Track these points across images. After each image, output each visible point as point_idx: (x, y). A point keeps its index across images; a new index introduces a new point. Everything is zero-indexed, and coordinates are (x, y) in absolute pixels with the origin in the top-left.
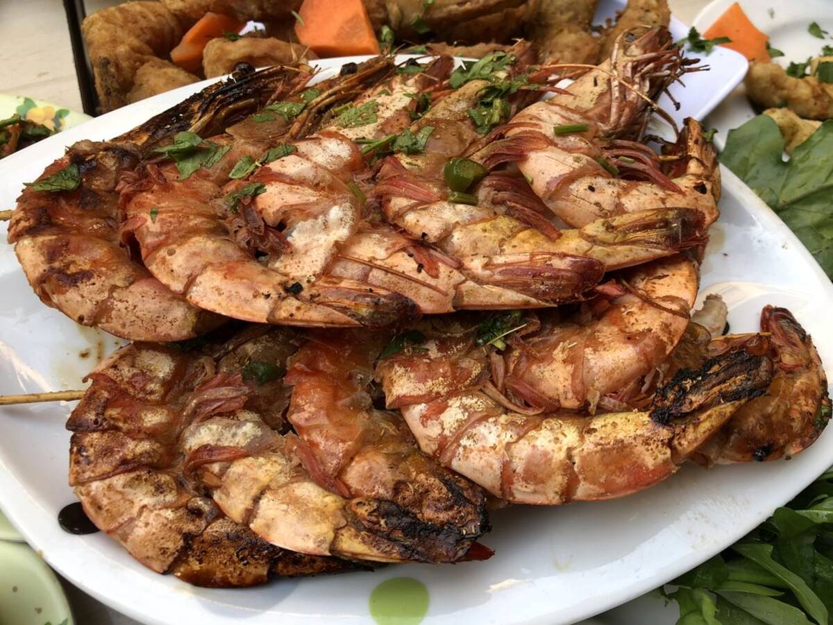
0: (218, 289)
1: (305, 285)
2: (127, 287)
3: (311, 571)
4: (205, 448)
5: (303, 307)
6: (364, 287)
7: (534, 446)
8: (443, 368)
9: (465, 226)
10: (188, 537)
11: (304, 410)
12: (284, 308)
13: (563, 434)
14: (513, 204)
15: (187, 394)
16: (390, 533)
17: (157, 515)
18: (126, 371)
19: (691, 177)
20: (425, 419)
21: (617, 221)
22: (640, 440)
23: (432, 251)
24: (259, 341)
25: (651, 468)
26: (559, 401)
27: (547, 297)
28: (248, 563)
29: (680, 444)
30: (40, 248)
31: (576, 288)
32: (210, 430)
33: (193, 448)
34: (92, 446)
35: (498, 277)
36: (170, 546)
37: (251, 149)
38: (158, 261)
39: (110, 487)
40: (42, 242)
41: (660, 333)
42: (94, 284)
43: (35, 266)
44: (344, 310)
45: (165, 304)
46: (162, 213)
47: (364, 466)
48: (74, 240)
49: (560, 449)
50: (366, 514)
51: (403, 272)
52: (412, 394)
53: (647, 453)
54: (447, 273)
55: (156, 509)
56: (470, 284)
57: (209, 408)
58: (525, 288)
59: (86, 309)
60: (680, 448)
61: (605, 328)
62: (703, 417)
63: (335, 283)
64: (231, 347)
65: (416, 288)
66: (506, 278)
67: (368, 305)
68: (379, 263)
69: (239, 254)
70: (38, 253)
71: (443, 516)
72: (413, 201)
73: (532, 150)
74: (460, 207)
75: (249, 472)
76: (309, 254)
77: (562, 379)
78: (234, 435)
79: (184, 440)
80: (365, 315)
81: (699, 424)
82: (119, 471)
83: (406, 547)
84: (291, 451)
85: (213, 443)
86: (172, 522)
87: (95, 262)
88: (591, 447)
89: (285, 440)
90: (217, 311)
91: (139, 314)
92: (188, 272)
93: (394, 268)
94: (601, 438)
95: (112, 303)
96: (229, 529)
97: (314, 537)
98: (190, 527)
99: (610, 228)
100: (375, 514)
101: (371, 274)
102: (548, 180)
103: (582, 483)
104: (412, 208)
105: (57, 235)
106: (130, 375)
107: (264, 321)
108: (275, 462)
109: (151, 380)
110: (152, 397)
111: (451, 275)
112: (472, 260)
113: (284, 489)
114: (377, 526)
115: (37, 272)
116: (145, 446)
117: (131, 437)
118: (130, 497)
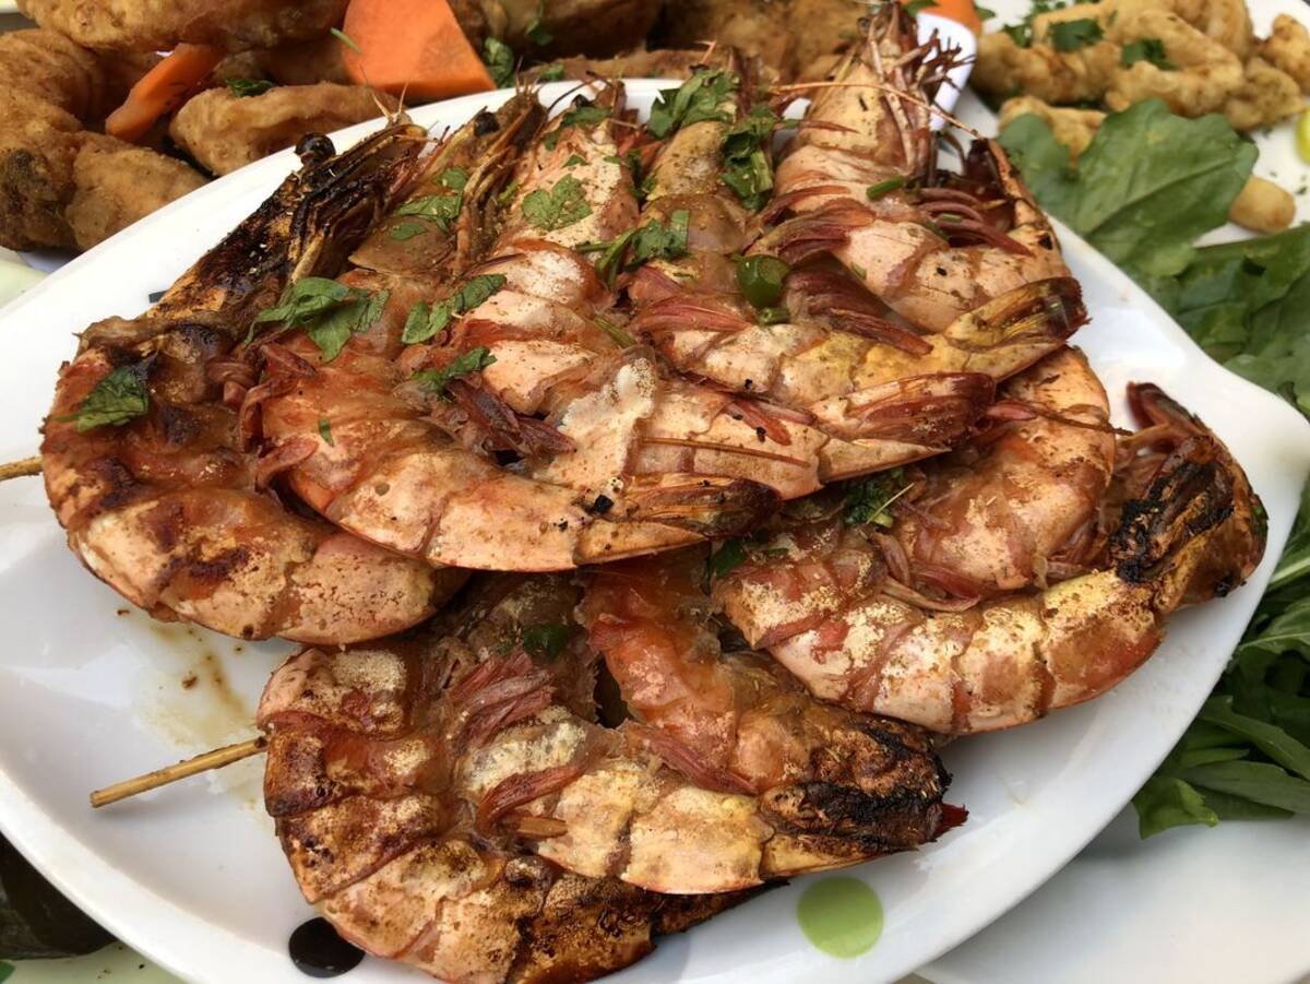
0: (481, 533)
1: (612, 496)
2: (310, 561)
3: (709, 912)
4: (513, 780)
5: (621, 530)
6: (695, 481)
7: (988, 654)
8: (817, 571)
9: (793, 358)
10: (524, 923)
11: (648, 684)
12: (594, 539)
13: (1018, 626)
14: (843, 312)
15: (434, 704)
16: (838, 824)
17: (466, 907)
18: (330, 695)
19: (1024, 227)
20: (819, 653)
21: (988, 311)
22: (1115, 610)
23: (763, 405)
24: (521, 593)
25: (1135, 642)
26: (995, 582)
27: (936, 441)
28: (620, 932)
29: (1162, 602)
30: (140, 529)
31: (967, 420)
32: (508, 751)
33: (488, 788)
34: (327, 832)
35: (868, 425)
36: (502, 944)
37: (415, 288)
38: (360, 507)
39: (381, 887)
40: (139, 517)
41: (1094, 461)
42: (256, 569)
43: (143, 561)
44: (678, 521)
45: (378, 573)
46: (337, 425)
47: (758, 742)
48: (191, 500)
49: (1023, 648)
50: (795, 810)
51: (741, 446)
52: (790, 619)
53: (1127, 624)
54: (800, 434)
55: (461, 898)
56: (835, 444)
57: (493, 720)
58: (905, 435)
59: (254, 614)
60: (1161, 607)
61: (1018, 467)
62: (1177, 559)
63: (654, 484)
64: (482, 614)
65: (764, 465)
66: (879, 424)
67: (711, 507)
68: (701, 438)
69: (487, 468)
70: (139, 538)
71: (887, 782)
72: (712, 334)
73: (852, 228)
74: (778, 329)
75: (595, 799)
76: (596, 446)
77: (995, 553)
78: (549, 749)
79: (467, 778)
80: (708, 522)
81: (1176, 570)
82: (386, 855)
83: (868, 839)
84: (640, 748)
85: (521, 772)
86: (493, 908)
87: (238, 531)
88: (1061, 634)
89: (622, 735)
90: (493, 568)
91: (344, 599)
92: (425, 515)
93: (727, 443)
94: (1069, 620)
95: (297, 593)
96: (578, 892)
97: (730, 864)
98: (520, 908)
99: (982, 324)
100: (807, 805)
101: (696, 460)
102: (889, 270)
103: (1059, 684)
104: (713, 345)
105: (157, 498)
106: (338, 700)
107: (572, 565)
108: (626, 771)
109: (377, 697)
110: (389, 727)
111: (808, 435)
112: (826, 407)
113: (659, 807)
114: (817, 821)
115: (149, 570)
116: (409, 808)
117: (380, 799)
118: (416, 892)
